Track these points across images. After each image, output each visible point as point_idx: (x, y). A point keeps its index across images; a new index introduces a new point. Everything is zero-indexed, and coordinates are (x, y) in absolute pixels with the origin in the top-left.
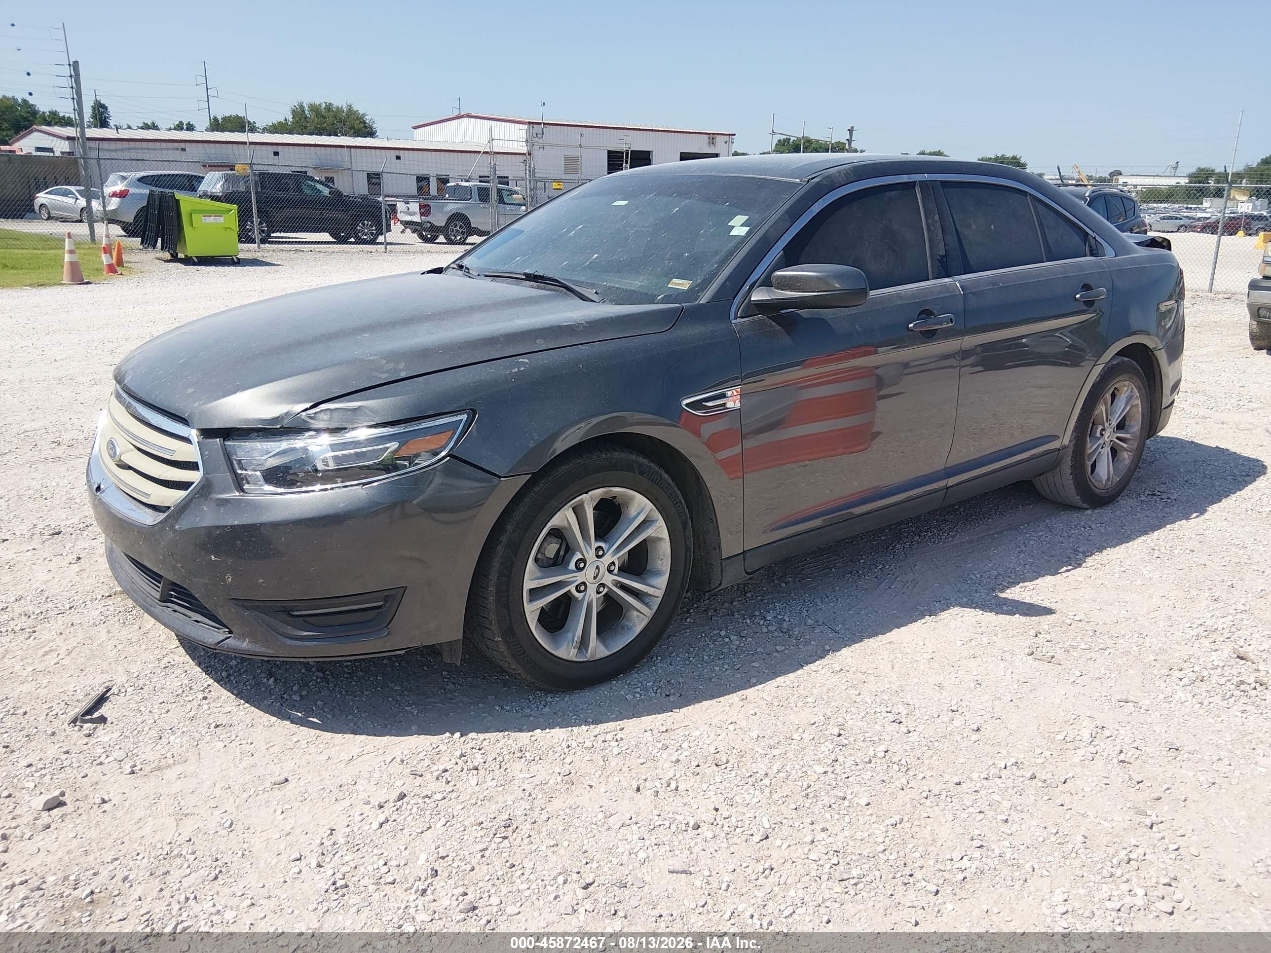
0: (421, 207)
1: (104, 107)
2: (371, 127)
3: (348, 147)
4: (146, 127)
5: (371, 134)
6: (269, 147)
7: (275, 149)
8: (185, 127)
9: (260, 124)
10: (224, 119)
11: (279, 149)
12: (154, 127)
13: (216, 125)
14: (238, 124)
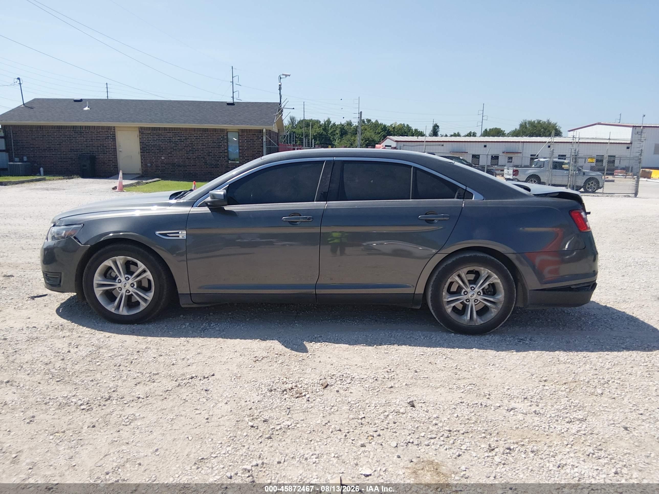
0: (514, 171)
1: (438, 127)
2: (560, 131)
3: (522, 142)
4: (455, 135)
5: (558, 134)
6: (482, 143)
7: (485, 144)
8: (472, 134)
9: (507, 132)
10: (490, 129)
11: (487, 144)
12: (458, 135)
13: (486, 133)
14: (498, 132)
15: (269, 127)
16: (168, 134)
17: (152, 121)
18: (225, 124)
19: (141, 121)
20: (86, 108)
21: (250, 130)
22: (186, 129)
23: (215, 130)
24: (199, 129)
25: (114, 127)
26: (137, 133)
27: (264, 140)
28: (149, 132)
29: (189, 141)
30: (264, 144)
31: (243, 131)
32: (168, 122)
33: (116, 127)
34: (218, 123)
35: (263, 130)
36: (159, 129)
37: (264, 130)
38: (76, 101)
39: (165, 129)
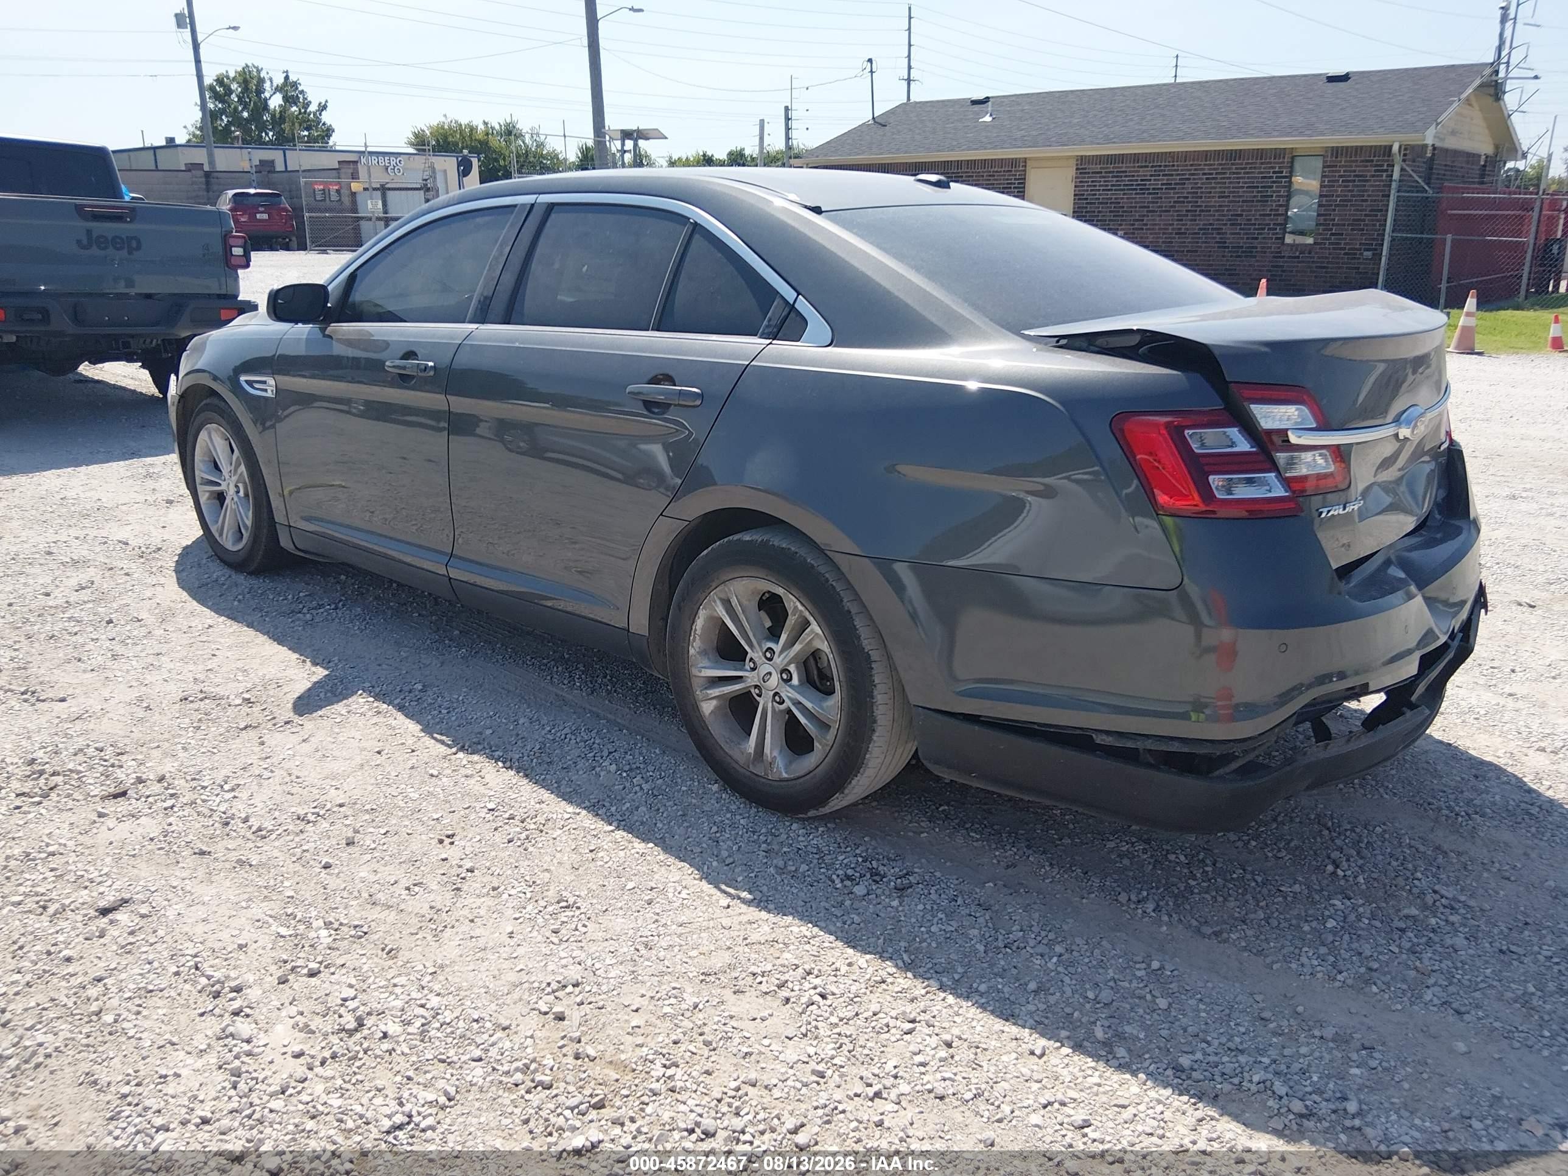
15: (1412, 138)
16: (1142, 171)
17: (1108, 140)
18: (1288, 134)
19: (1082, 142)
20: (988, 119)
21: (1358, 150)
22: (1186, 156)
23: (1260, 154)
24: (1218, 154)
25: (1025, 160)
26: (1071, 172)
27: (1396, 175)
28: (1097, 168)
29: (1188, 186)
30: (1394, 185)
31: (1336, 152)
32: (1143, 140)
33: (1030, 159)
34: (1268, 134)
35: (1391, 147)
36: (1121, 158)
37: (1396, 148)
38: (975, 102)
39: (1136, 158)
